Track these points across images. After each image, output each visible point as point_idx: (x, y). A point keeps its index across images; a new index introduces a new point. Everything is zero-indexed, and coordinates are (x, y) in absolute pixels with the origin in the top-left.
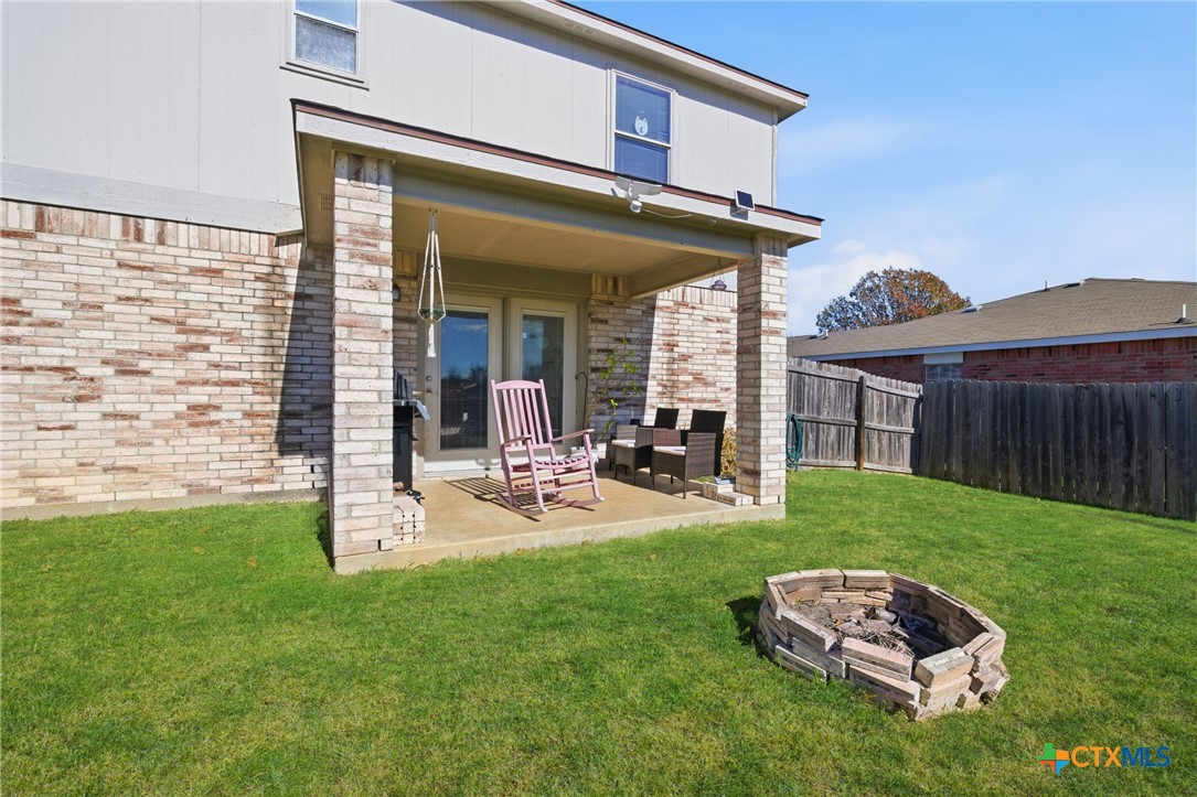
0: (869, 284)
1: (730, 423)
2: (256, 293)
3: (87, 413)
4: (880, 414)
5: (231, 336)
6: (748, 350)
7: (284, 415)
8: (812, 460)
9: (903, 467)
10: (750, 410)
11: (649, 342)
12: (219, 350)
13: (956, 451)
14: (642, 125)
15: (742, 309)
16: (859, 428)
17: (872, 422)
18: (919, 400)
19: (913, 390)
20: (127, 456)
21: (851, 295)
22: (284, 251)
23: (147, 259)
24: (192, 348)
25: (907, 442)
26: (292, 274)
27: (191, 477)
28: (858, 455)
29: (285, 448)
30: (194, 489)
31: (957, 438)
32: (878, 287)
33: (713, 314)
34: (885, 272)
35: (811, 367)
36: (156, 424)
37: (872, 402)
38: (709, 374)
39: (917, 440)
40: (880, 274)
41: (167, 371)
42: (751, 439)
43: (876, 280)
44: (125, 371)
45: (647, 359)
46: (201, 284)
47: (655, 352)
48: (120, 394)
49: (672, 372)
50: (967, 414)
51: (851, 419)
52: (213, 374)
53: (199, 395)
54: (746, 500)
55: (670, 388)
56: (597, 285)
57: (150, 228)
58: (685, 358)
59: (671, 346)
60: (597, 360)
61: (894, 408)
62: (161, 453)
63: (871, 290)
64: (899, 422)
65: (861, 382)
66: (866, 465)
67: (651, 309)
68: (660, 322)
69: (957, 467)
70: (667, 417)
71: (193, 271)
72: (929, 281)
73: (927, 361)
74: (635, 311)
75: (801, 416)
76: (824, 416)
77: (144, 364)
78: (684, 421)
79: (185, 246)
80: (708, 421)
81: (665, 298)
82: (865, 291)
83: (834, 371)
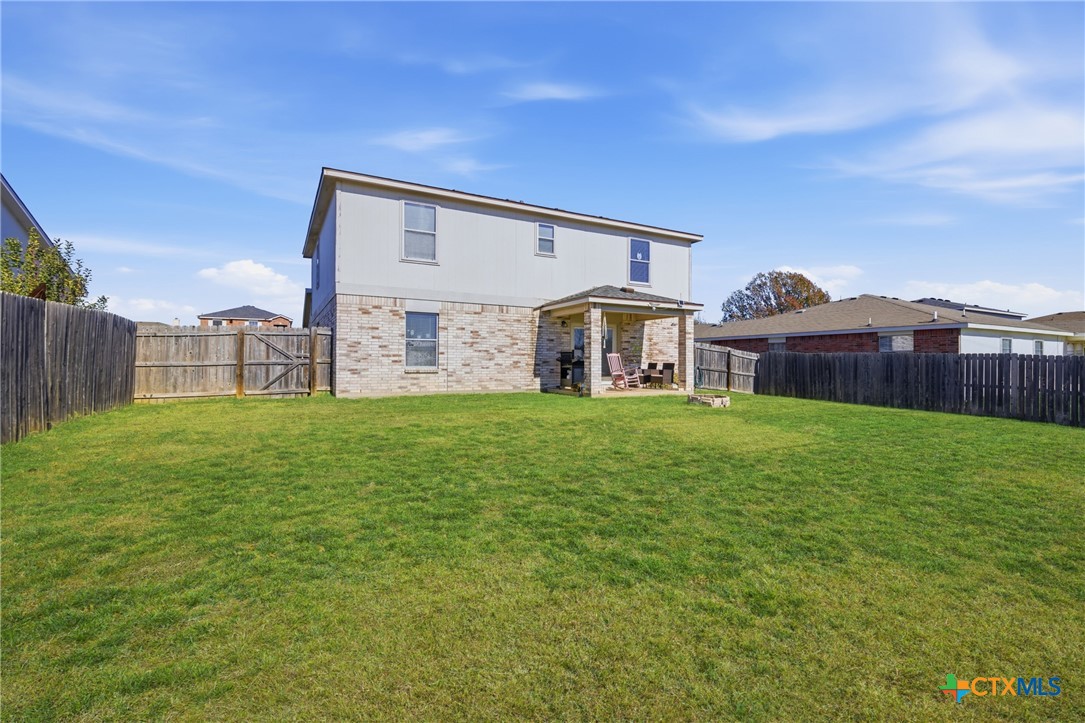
0: (758, 282)
1: (676, 367)
2: (528, 327)
3: (492, 363)
4: (739, 367)
5: (523, 340)
6: (682, 344)
7: (536, 365)
8: (707, 386)
9: (750, 391)
10: (682, 362)
11: (642, 338)
12: (521, 345)
13: (772, 383)
14: (639, 256)
15: (680, 331)
16: (728, 373)
17: (735, 370)
18: (757, 361)
19: (755, 356)
20: (500, 376)
21: (747, 289)
22: (535, 313)
23: (504, 318)
24: (514, 344)
25: (751, 380)
26: (537, 319)
27: (514, 383)
28: (728, 385)
29: (536, 375)
30: (515, 387)
31: (773, 377)
32: (765, 284)
33: (666, 326)
34: (770, 274)
35: (707, 346)
36: (507, 367)
37: (735, 361)
38: (665, 350)
39: (756, 379)
40: (767, 275)
41: (509, 351)
42: (683, 371)
43: (763, 279)
44: (500, 351)
45: (642, 345)
46: (516, 325)
47: (645, 342)
48: (499, 358)
49: (651, 350)
50: (776, 366)
51: (725, 369)
52: (519, 352)
53: (516, 358)
54: (682, 389)
55: (650, 355)
56: (624, 318)
57: (505, 308)
58: (656, 344)
59: (650, 340)
60: (625, 345)
61: (746, 364)
62: (507, 376)
63: (760, 286)
64: (748, 371)
65: (729, 353)
66: (732, 390)
67: (644, 325)
68: (646, 329)
69: (773, 390)
70: (652, 366)
71: (515, 321)
72: (800, 281)
73: (770, 341)
74: (638, 327)
75: (703, 367)
76: (712, 368)
77: (504, 349)
78: (660, 367)
79: (513, 314)
80: (669, 366)
81: (647, 322)
82: (756, 288)
83: (717, 348)
